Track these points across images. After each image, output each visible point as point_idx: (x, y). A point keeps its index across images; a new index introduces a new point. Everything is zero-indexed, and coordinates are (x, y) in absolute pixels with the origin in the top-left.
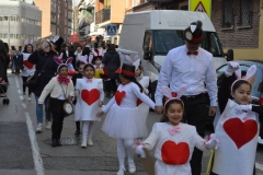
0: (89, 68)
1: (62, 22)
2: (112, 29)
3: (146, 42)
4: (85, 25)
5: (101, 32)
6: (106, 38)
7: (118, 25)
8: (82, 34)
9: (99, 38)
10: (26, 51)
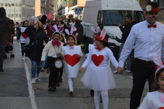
0: (71, 38)
1: (48, 7)
2: (78, 10)
3: (99, 18)
4: (62, 8)
5: (72, 12)
6: (75, 16)
7: (82, 8)
8: (60, 14)
9: (71, 16)
10: (23, 26)
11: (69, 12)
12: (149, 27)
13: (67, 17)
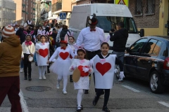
1: (29, 11)
4: (45, 12)
6: (59, 21)
7: (67, 12)
11: (52, 16)
12: (91, 31)
13: (51, 22)
